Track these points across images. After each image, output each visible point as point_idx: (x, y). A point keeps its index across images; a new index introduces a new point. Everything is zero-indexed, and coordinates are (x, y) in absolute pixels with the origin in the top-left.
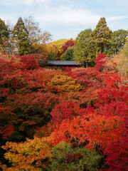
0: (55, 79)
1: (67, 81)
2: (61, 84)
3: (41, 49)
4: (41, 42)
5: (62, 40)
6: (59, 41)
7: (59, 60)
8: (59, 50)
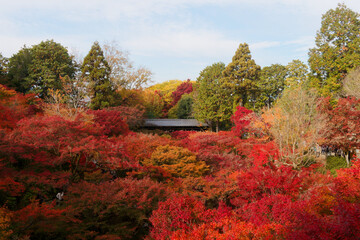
0: (158, 154)
1: (181, 156)
2: (169, 162)
3: (132, 98)
4: (132, 86)
5: (172, 82)
6: (166, 84)
7: (167, 117)
8: (167, 100)
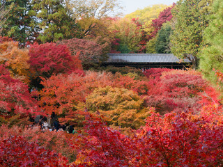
8: (146, 30)
